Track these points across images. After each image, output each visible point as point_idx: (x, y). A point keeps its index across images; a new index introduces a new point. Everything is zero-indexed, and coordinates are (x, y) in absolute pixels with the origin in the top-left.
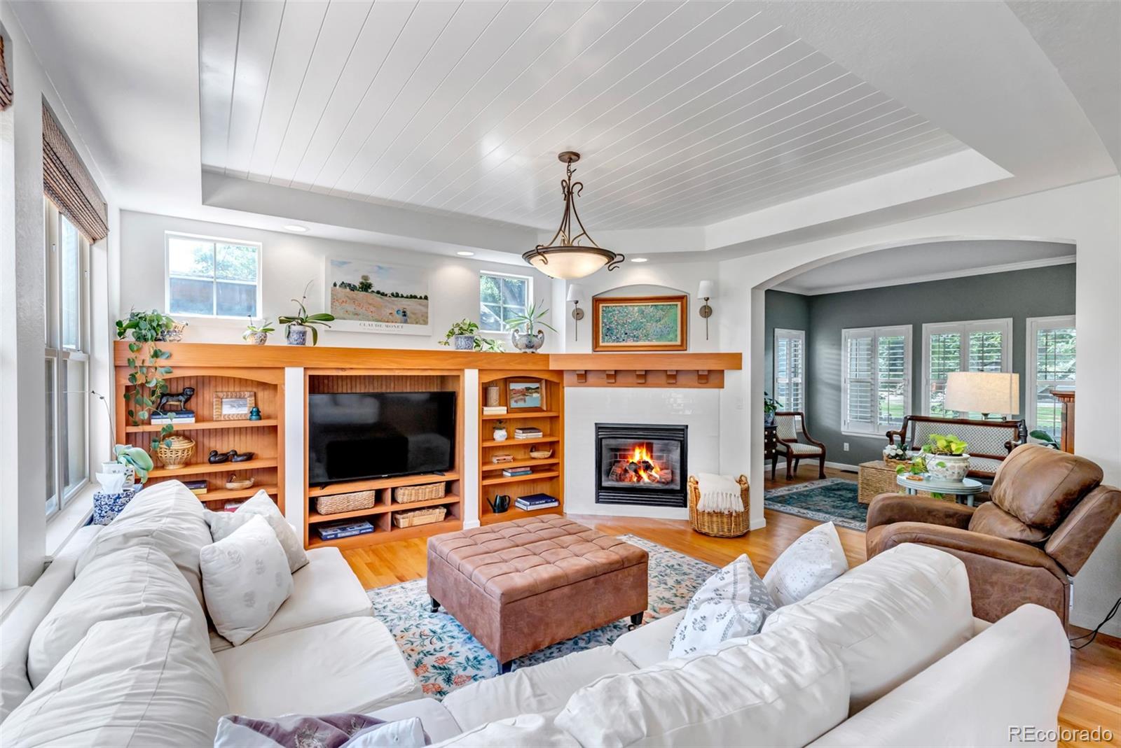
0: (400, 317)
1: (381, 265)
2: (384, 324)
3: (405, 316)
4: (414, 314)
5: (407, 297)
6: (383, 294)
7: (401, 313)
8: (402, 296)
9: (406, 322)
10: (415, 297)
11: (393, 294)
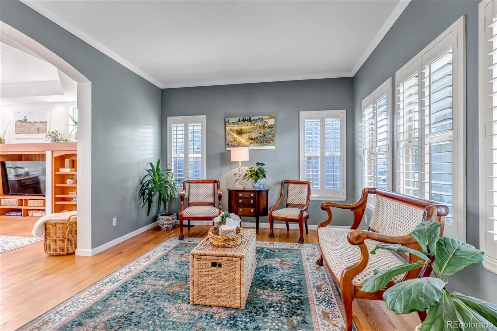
0: (36, 131)
1: (30, 111)
2: (31, 134)
3: (39, 130)
4: (42, 129)
5: (39, 123)
6: (31, 123)
7: (37, 130)
8: (38, 123)
9: (39, 133)
10: (42, 122)
11: (34, 122)
